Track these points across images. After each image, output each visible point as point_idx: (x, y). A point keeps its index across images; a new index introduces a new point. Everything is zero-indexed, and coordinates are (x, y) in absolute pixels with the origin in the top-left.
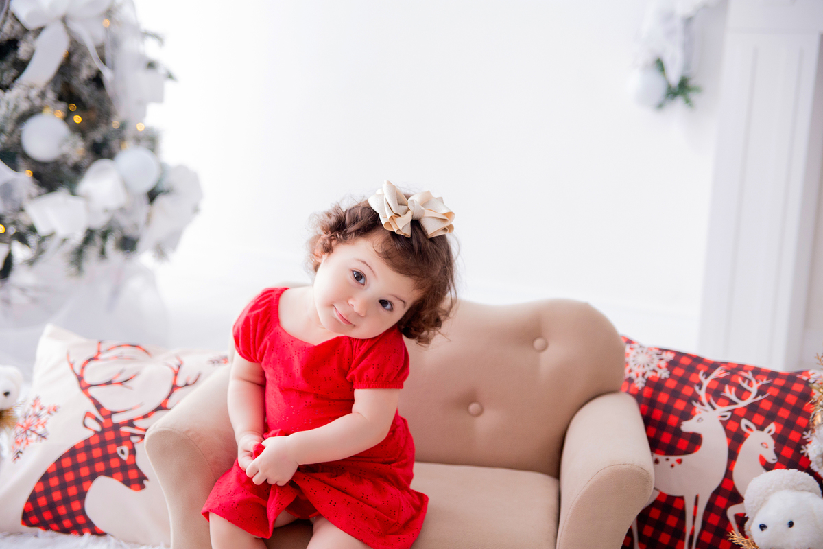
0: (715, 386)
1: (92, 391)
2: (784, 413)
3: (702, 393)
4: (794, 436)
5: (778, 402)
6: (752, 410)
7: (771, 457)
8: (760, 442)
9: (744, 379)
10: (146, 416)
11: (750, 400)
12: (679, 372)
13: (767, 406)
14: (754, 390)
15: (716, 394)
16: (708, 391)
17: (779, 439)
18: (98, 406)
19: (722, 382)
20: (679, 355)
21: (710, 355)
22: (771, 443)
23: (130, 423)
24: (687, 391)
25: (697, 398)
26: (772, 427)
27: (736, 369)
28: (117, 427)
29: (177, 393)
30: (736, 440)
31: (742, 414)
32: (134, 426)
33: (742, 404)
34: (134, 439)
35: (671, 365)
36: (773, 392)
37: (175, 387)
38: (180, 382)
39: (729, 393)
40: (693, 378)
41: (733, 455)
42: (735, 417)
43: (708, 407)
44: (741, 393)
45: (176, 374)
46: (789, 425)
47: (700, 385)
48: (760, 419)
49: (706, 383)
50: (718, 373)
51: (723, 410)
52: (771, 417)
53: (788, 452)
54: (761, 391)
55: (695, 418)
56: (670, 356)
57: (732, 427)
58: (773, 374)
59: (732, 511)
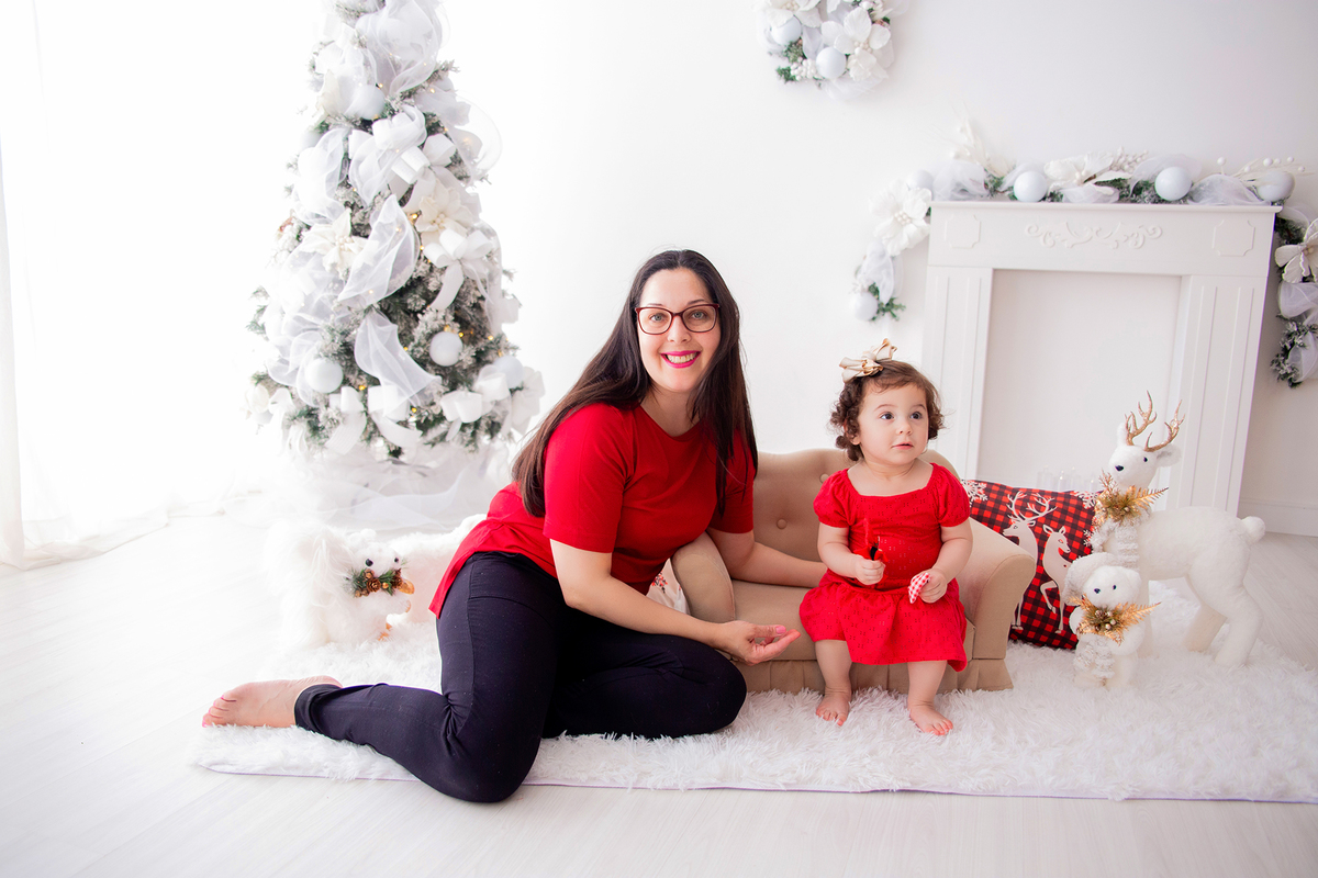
0: (1020, 503)
2: (1069, 519)
3: (1013, 509)
4: (1078, 534)
5: (1064, 512)
6: (1049, 518)
7: (1066, 549)
8: (1058, 540)
9: (1038, 498)
11: (1046, 512)
12: (994, 496)
13: (1057, 515)
14: (1047, 505)
15: (1022, 509)
16: (1016, 507)
17: (1070, 537)
19: (1027, 500)
20: (990, 485)
21: (1012, 485)
22: (1065, 540)
24: (1002, 508)
25: (1010, 513)
26: (1063, 528)
27: (1029, 492)
30: (1042, 539)
31: (1043, 521)
33: (1041, 515)
35: (987, 491)
36: (1058, 505)
39: (1031, 508)
40: (1004, 499)
41: (1041, 550)
42: (1039, 524)
43: (1019, 518)
44: (1040, 508)
46: (1074, 527)
47: (1011, 504)
48: (1055, 524)
49: (1014, 502)
50: (1018, 496)
51: (1029, 520)
52: (1062, 523)
53: (1076, 545)
54: (1051, 506)
55: (1012, 526)
56: (984, 486)
57: (1038, 530)
58: (1054, 494)
59: (1044, 587)
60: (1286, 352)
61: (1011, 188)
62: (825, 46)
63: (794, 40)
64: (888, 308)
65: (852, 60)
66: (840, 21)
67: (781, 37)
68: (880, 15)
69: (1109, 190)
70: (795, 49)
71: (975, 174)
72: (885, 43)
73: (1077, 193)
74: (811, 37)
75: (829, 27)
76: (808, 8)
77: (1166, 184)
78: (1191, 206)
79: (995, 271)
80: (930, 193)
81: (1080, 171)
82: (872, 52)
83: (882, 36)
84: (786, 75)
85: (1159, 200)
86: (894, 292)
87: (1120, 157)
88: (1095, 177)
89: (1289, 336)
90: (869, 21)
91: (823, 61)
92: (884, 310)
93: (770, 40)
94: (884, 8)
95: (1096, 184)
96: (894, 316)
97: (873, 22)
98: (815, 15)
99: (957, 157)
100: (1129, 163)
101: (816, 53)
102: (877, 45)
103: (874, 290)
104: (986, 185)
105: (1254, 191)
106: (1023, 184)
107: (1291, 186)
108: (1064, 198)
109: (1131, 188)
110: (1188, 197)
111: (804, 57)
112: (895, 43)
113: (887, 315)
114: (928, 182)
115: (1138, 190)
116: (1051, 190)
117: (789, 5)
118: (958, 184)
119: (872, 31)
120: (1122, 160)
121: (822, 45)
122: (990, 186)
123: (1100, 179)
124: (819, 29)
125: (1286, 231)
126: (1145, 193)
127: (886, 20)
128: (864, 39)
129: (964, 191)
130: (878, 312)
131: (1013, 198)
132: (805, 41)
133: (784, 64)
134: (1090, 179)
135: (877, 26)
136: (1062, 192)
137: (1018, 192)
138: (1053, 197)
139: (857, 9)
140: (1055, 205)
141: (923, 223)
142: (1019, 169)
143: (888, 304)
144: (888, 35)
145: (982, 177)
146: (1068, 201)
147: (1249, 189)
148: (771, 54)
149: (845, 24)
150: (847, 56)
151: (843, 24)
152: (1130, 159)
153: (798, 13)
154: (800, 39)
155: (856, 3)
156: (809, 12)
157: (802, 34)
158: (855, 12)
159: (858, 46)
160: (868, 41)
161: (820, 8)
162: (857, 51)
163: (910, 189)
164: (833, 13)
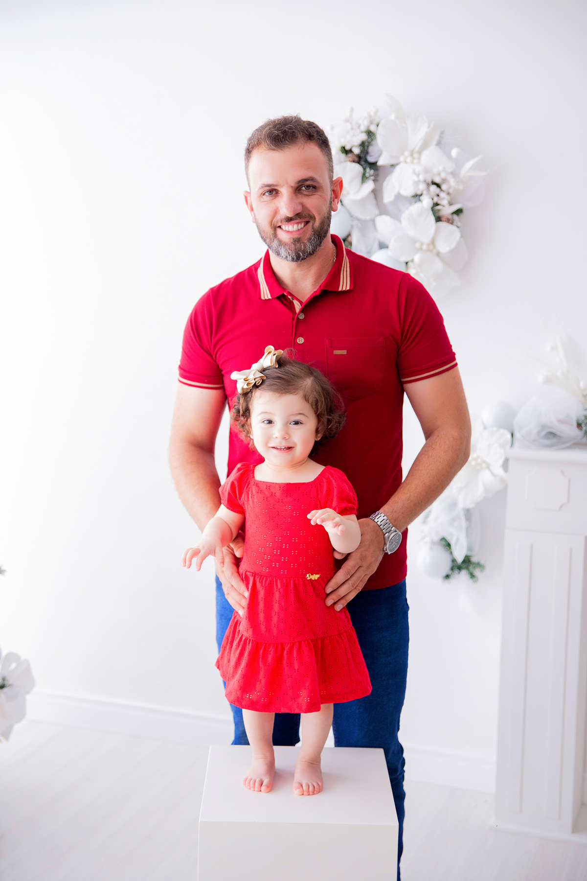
62: (381, 246)
63: (343, 235)
64: (466, 565)
65: (414, 269)
66: (397, 218)
68: (446, 210)
71: (564, 413)
72: (453, 245)
74: (363, 233)
75: (384, 224)
76: (358, 197)
80: (509, 436)
82: (438, 254)
83: (449, 237)
86: (470, 548)
90: (433, 219)
92: (460, 568)
94: (451, 204)
96: (472, 576)
97: (438, 219)
98: (370, 206)
99: (548, 381)
102: (444, 247)
103: (447, 545)
104: (579, 425)
112: (467, 243)
113: (464, 574)
114: (508, 421)
118: (543, 427)
119: (437, 231)
121: (376, 245)
124: (373, 221)
127: (459, 212)
128: (427, 239)
129: (552, 435)
130: (452, 569)
135: (442, 224)
139: (418, 205)
141: (500, 471)
143: (464, 561)
144: (457, 235)
145: (575, 412)
149: (404, 221)
150: (407, 263)
151: (400, 221)
154: (349, 235)
155: (417, 197)
156: (363, 201)
157: (352, 226)
158: (415, 208)
159: (421, 249)
160: (433, 242)
161: (376, 194)
162: (417, 258)
163: (485, 428)
164: (391, 203)
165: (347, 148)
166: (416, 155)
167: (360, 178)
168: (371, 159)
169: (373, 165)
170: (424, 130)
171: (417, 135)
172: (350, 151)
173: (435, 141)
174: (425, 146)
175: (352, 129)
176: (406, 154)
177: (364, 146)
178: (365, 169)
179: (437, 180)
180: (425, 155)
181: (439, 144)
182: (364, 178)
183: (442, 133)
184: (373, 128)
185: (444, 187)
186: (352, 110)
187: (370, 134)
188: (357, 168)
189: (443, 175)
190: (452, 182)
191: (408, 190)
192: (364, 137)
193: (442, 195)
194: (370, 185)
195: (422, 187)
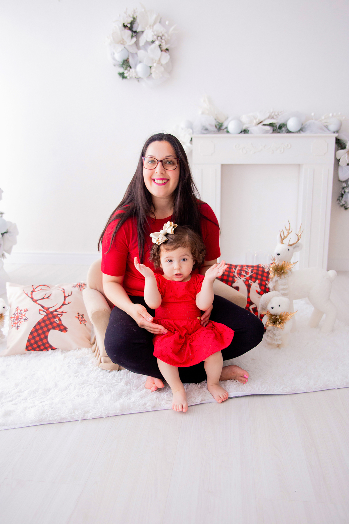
0: (239, 272)
1: (38, 302)
2: (259, 277)
3: (236, 274)
4: (263, 283)
5: (257, 274)
6: (251, 277)
7: (259, 290)
8: (255, 286)
9: (246, 269)
10: (60, 308)
11: (250, 275)
13: (254, 275)
14: (250, 271)
15: (240, 274)
16: (237, 274)
17: (260, 284)
18: (43, 307)
19: (241, 270)
21: (234, 263)
22: (258, 286)
23: (56, 311)
24: (231, 275)
25: (235, 276)
26: (257, 281)
27: (242, 266)
28: (52, 313)
29: (67, 299)
30: (249, 286)
31: (248, 279)
32: (58, 312)
33: (248, 276)
34: (59, 316)
36: (255, 271)
37: (65, 297)
38: (67, 295)
39: (243, 273)
40: (232, 270)
41: (249, 291)
42: (247, 280)
43: (239, 278)
44: (247, 273)
45: (64, 293)
46: (261, 280)
47: (235, 272)
48: (254, 280)
49: (236, 271)
50: (238, 268)
51: (243, 279)
52: (256, 279)
53: (263, 288)
54: (252, 272)
55: (236, 282)
57: (247, 283)
58: (252, 267)
59: (251, 307)
60: (342, 195)
61: (227, 128)
62: (140, 62)
63: (125, 58)
65: (153, 69)
66: (146, 50)
67: (119, 57)
68: (164, 47)
69: (268, 128)
70: (126, 64)
71: (210, 122)
72: (168, 61)
73: (255, 130)
74: (133, 57)
75: (141, 53)
76: (131, 44)
77: (292, 125)
78: (302, 134)
79: (222, 166)
80: (192, 131)
81: (255, 119)
82: (162, 65)
83: (165, 58)
84: (122, 75)
85: (289, 132)
87: (272, 113)
88: (262, 122)
89: (343, 188)
90: (159, 50)
91: (139, 69)
93: (114, 59)
94: (166, 44)
95: (263, 125)
97: (161, 51)
98: (135, 47)
99: (203, 113)
100: (276, 115)
101: (136, 65)
102: (164, 62)
104: (216, 126)
105: (326, 127)
106: (232, 126)
107: (341, 125)
108: (249, 132)
109: (278, 127)
110: (301, 130)
111: (130, 67)
112: (172, 60)
114: (190, 126)
115: (280, 127)
116: (244, 128)
117: (122, 42)
118: (204, 127)
119: (161, 55)
120: (273, 114)
121: (138, 62)
122: (218, 127)
123: (265, 123)
124: (137, 54)
125: (340, 144)
126: (283, 129)
127: (167, 50)
128: (157, 59)
129: (206, 129)
131: (228, 132)
132: (131, 60)
133: (121, 70)
134: (260, 123)
135: (163, 53)
136: (249, 129)
137: (230, 129)
138: (245, 131)
140: (246, 135)
141: (189, 144)
142: (230, 119)
144: (168, 57)
145: (214, 123)
146: (251, 133)
147: (325, 126)
148: (115, 65)
149: (149, 51)
150: (150, 67)
151: (147, 52)
152: (276, 114)
153: (126, 46)
154: (128, 59)
155: (153, 42)
156: (132, 46)
157: (129, 56)
158: (153, 46)
159: (155, 62)
160: (159, 60)
161: (137, 44)
162: (155, 65)
163: (182, 129)
164: (143, 46)
165: (125, 25)
166: (152, 27)
167: (131, 37)
168: (134, 30)
169: (135, 32)
170: (154, 16)
171: (152, 19)
172: (127, 26)
173: (158, 21)
174: (155, 23)
175: (127, 17)
176: (148, 26)
177: (132, 23)
178: (132, 34)
179: (161, 35)
180: (155, 27)
181: (160, 22)
182: (132, 37)
183: (161, 18)
184: (135, 16)
185: (163, 38)
186: (127, 9)
187: (134, 18)
188: (129, 32)
189: (163, 33)
190: (166, 35)
191: (150, 40)
192: (132, 19)
193: (163, 41)
194: (134, 39)
195: (155, 37)
